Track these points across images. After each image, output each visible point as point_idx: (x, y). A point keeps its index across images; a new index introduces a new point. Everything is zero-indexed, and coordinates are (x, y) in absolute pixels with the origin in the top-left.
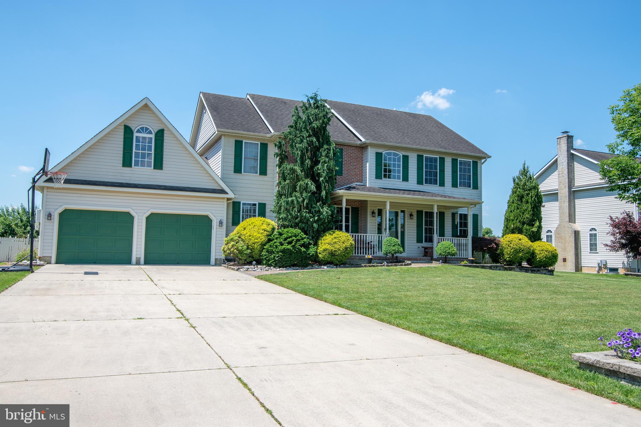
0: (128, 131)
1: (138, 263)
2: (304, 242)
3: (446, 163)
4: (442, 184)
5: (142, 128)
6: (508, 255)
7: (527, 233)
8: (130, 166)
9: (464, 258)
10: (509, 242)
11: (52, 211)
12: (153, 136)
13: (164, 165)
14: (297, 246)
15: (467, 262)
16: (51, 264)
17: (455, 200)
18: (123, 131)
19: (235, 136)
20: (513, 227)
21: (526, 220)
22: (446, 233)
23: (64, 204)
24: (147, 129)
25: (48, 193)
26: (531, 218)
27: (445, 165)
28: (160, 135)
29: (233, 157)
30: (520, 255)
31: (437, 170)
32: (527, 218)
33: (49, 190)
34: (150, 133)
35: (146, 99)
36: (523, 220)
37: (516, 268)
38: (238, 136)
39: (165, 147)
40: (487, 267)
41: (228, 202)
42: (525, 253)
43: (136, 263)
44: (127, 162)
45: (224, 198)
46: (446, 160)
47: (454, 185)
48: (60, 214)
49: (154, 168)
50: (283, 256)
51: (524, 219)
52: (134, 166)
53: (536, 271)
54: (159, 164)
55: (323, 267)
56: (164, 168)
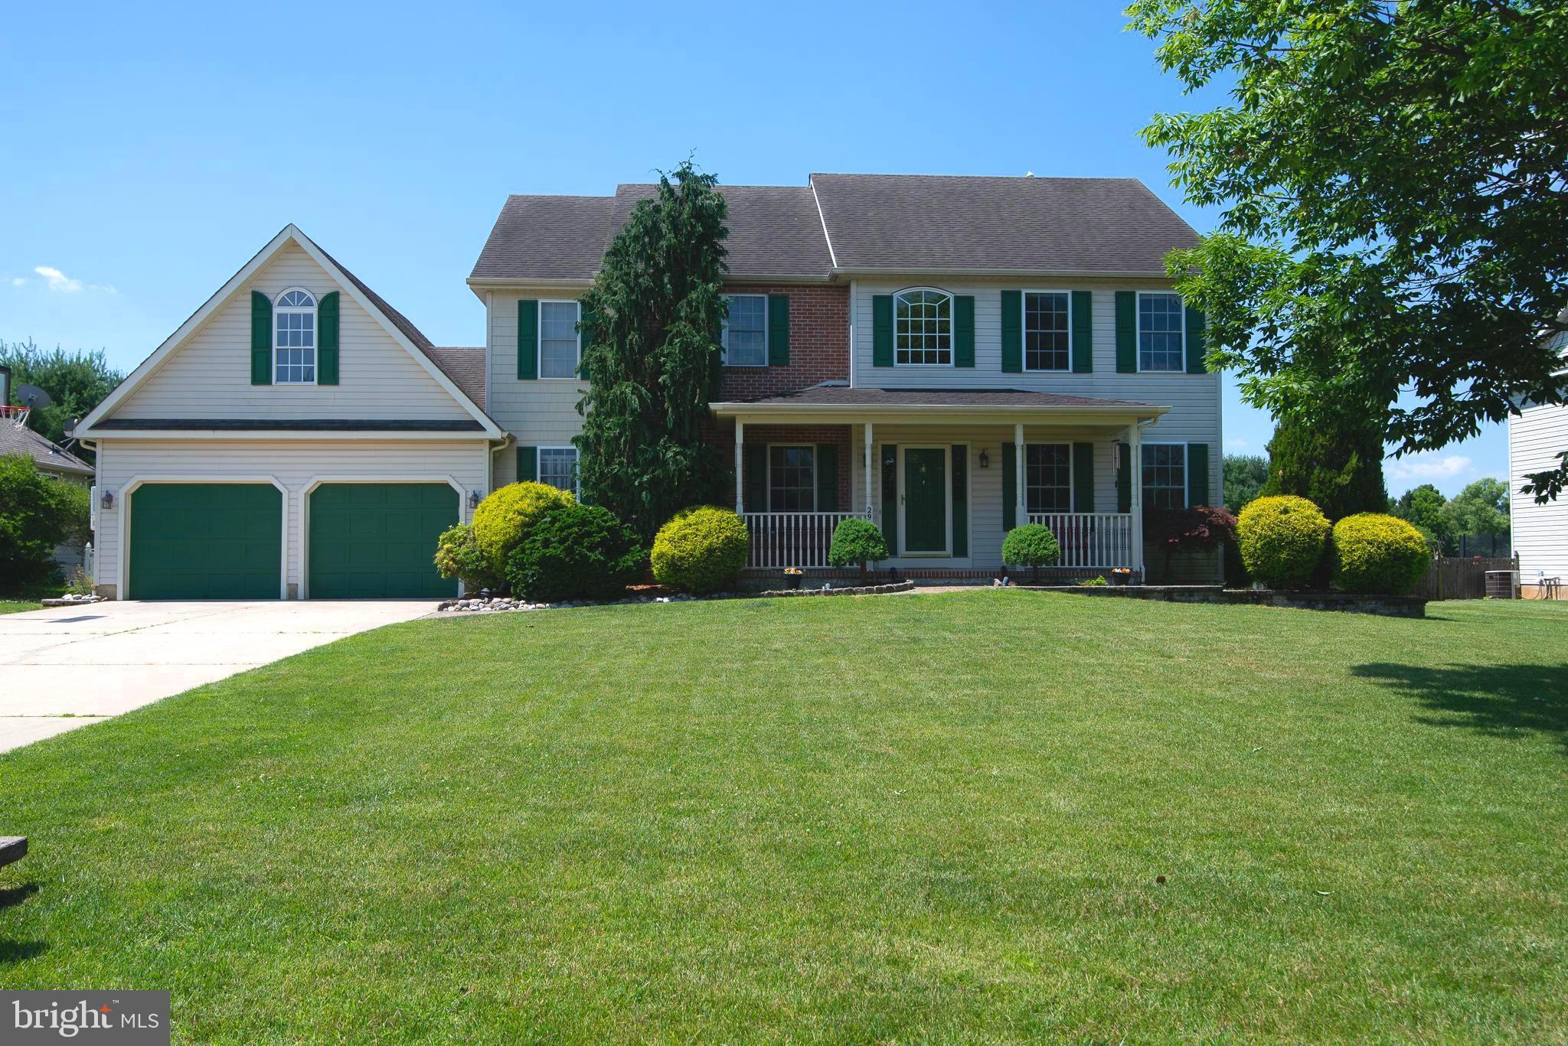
0: (261, 305)
1: (293, 597)
2: (601, 537)
3: (1094, 306)
4: (1084, 365)
5: (291, 295)
6: (1250, 557)
7: (1321, 491)
8: (268, 382)
9: (1098, 569)
10: (1252, 519)
11: (112, 489)
12: (314, 310)
13: (341, 375)
14: (578, 549)
15: (1104, 581)
16: (116, 600)
17: (1094, 407)
18: (250, 304)
19: (517, 292)
20: (1283, 477)
21: (1320, 454)
22: (1096, 500)
23: (137, 474)
24: (301, 295)
25: (105, 452)
26: (1334, 445)
27: (1094, 313)
28: (330, 305)
29: (515, 341)
30: (1283, 556)
31: (1067, 329)
32: (1322, 446)
33: (106, 446)
34: (309, 303)
35: (288, 230)
36: (1309, 453)
37: (1275, 594)
38: (525, 292)
39: (342, 333)
40: (1156, 594)
41: (496, 449)
42: (1296, 551)
43: (289, 595)
44: (261, 375)
45: (481, 441)
46: (1094, 298)
47: (1125, 364)
48: (132, 495)
49: (320, 383)
50: (543, 574)
51: (1315, 449)
52: (277, 380)
53: (1341, 604)
54: (329, 374)
55: (659, 599)
56: (341, 381)
